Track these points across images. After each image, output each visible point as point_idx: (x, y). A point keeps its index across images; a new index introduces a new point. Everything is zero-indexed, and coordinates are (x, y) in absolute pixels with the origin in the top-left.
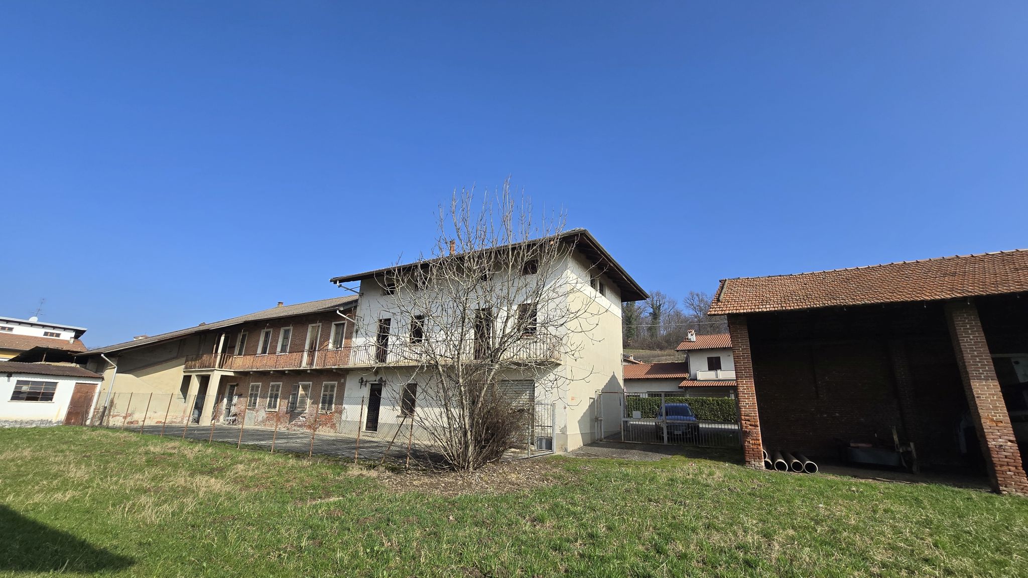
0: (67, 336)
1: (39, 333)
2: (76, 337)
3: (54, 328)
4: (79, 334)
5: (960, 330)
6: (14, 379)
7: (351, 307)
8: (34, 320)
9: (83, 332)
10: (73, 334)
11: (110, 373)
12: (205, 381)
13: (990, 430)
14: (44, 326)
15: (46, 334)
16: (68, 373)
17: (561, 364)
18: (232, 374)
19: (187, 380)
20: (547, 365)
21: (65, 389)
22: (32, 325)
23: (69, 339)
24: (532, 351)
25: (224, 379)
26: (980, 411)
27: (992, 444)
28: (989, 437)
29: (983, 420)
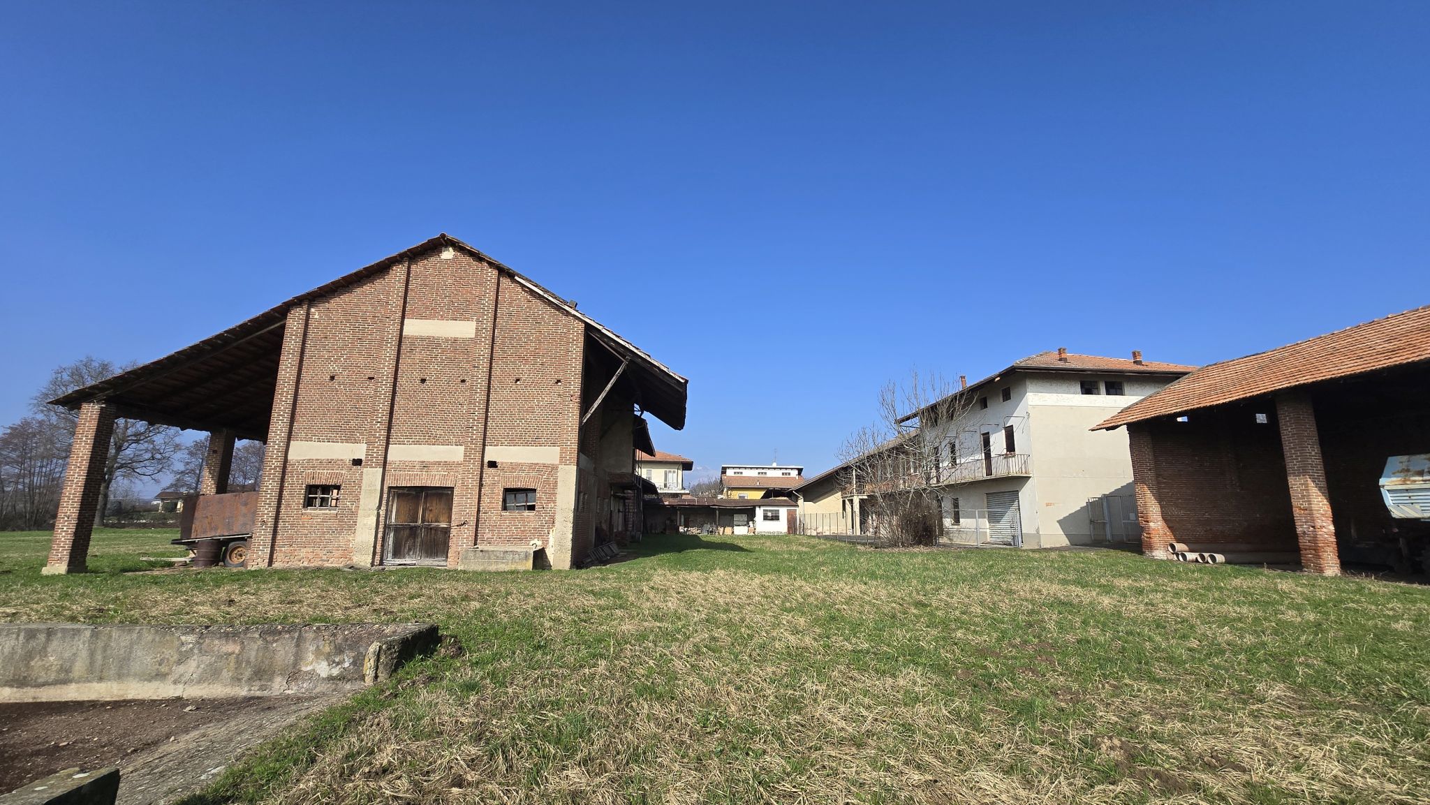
0: (794, 473)
1: (778, 473)
2: (799, 474)
3: (786, 469)
4: (800, 471)
5: (1282, 422)
6: (762, 508)
7: (916, 440)
8: (774, 465)
9: (802, 469)
10: (796, 472)
11: (801, 502)
12: (851, 502)
13: (1298, 518)
14: (781, 469)
15: (783, 474)
16: (782, 504)
17: (1030, 477)
18: (866, 497)
19: (844, 502)
20: (1022, 480)
21: (783, 512)
22: (775, 468)
23: (795, 476)
24: (1013, 467)
25: (862, 502)
26: (1292, 500)
27: (1299, 530)
28: (1298, 524)
29: (1294, 509)
